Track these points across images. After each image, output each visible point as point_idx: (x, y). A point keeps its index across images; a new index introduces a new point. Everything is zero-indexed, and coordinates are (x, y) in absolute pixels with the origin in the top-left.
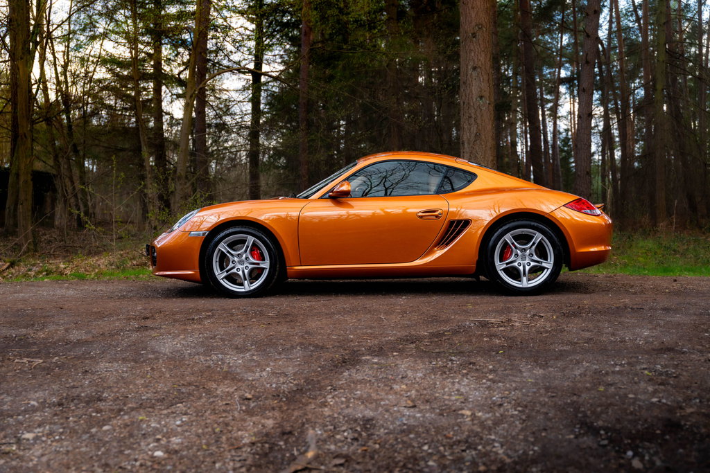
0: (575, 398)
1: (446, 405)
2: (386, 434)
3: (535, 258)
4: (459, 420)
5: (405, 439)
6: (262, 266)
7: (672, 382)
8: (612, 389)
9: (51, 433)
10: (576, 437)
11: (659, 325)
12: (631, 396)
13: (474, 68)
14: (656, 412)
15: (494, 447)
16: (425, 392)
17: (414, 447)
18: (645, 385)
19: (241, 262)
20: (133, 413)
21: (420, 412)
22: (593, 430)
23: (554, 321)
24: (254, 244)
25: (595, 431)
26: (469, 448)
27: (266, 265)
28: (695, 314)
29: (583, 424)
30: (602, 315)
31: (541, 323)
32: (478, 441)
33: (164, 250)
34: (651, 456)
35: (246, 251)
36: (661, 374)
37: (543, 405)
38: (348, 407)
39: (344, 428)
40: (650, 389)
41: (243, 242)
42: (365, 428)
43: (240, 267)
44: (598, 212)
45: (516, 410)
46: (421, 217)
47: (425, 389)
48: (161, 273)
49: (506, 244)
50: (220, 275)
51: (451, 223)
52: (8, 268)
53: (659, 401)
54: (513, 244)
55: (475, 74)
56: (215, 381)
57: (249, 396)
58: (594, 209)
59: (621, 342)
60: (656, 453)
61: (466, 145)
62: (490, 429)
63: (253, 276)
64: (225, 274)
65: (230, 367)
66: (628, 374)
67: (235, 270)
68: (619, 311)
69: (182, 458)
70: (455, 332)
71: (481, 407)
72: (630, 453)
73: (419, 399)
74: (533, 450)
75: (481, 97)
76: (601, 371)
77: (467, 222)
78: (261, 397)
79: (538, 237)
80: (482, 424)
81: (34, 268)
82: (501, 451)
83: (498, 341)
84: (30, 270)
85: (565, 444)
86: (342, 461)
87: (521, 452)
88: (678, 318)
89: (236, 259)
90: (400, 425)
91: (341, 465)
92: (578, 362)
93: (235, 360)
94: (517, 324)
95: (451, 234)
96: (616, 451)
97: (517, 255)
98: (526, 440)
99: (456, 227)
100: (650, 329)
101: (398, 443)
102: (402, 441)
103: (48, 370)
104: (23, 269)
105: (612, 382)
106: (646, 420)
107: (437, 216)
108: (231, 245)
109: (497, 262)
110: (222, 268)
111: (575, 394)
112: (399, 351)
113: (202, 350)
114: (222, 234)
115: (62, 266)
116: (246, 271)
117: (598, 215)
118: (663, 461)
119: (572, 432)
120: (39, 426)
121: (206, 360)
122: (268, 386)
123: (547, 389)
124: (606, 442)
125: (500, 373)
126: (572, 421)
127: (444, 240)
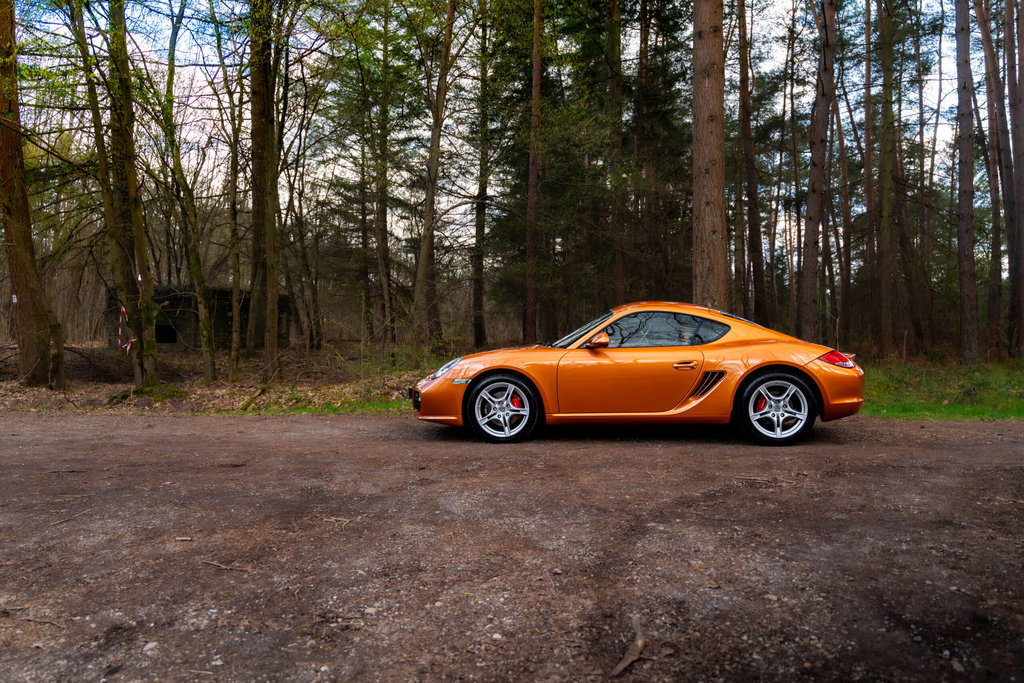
0: (874, 584)
1: (749, 587)
2: (702, 619)
3: (789, 409)
4: (768, 606)
5: (722, 627)
6: (521, 413)
7: (964, 566)
8: (906, 573)
9: (389, 609)
10: (888, 631)
11: (925, 489)
12: (928, 582)
13: (708, 204)
14: (959, 603)
15: (811, 639)
16: (724, 570)
17: (734, 637)
18: (938, 568)
19: (502, 409)
20: (456, 586)
21: (727, 594)
22: (902, 623)
23: (819, 481)
24: (515, 392)
25: (904, 625)
26: (786, 639)
27: (526, 412)
28: (959, 476)
29: (892, 616)
30: (864, 474)
31: (806, 483)
32: (793, 632)
33: (427, 396)
34: (969, 657)
35: (507, 398)
36: (949, 555)
37: (845, 591)
38: (655, 586)
39: (660, 612)
40: (944, 573)
41: (505, 389)
42: (679, 612)
43: (501, 413)
44: (851, 363)
45: (820, 597)
46: (676, 368)
47: (723, 567)
48: (425, 418)
49: (760, 394)
50: (482, 421)
51: (707, 374)
52: (259, 395)
53: (958, 590)
54: (767, 395)
55: (708, 209)
56: (518, 550)
57: (560, 572)
58: (846, 361)
59: (896, 510)
60: (973, 654)
61: (699, 278)
62: (800, 618)
63: (513, 422)
64: (487, 420)
65: (526, 533)
66: (917, 553)
67: (496, 417)
68: (880, 470)
69: (520, 642)
70: (727, 494)
71: (785, 591)
72: (947, 653)
73: (721, 579)
74: (850, 645)
75: (714, 232)
76: (889, 550)
77: (722, 374)
78: (569, 571)
79: (792, 389)
80: (791, 610)
81: (284, 396)
82: (819, 645)
83: (772, 506)
84: (280, 397)
85: (879, 638)
86: (672, 651)
87: (839, 647)
88: (941, 480)
89: (497, 406)
90: (711, 610)
91: (671, 655)
92: (862, 536)
93: (528, 525)
94: (784, 484)
95: (706, 384)
96: (932, 649)
97: (771, 406)
98: (839, 632)
99: (712, 377)
100: (919, 494)
101: (717, 632)
102: (721, 629)
103: (358, 531)
104: (274, 397)
105: (903, 564)
106: (952, 613)
107: (692, 367)
108: (492, 393)
109: (751, 413)
110: (483, 415)
111: (872, 579)
112: (681, 516)
113: (491, 511)
114: (484, 382)
115: (311, 394)
116: (507, 418)
117: (850, 368)
118: (981, 663)
119: (882, 625)
120: (376, 599)
121: (500, 524)
122: (571, 557)
123: (844, 571)
124: (919, 638)
125: (789, 548)
126: (879, 612)
127: (699, 390)
